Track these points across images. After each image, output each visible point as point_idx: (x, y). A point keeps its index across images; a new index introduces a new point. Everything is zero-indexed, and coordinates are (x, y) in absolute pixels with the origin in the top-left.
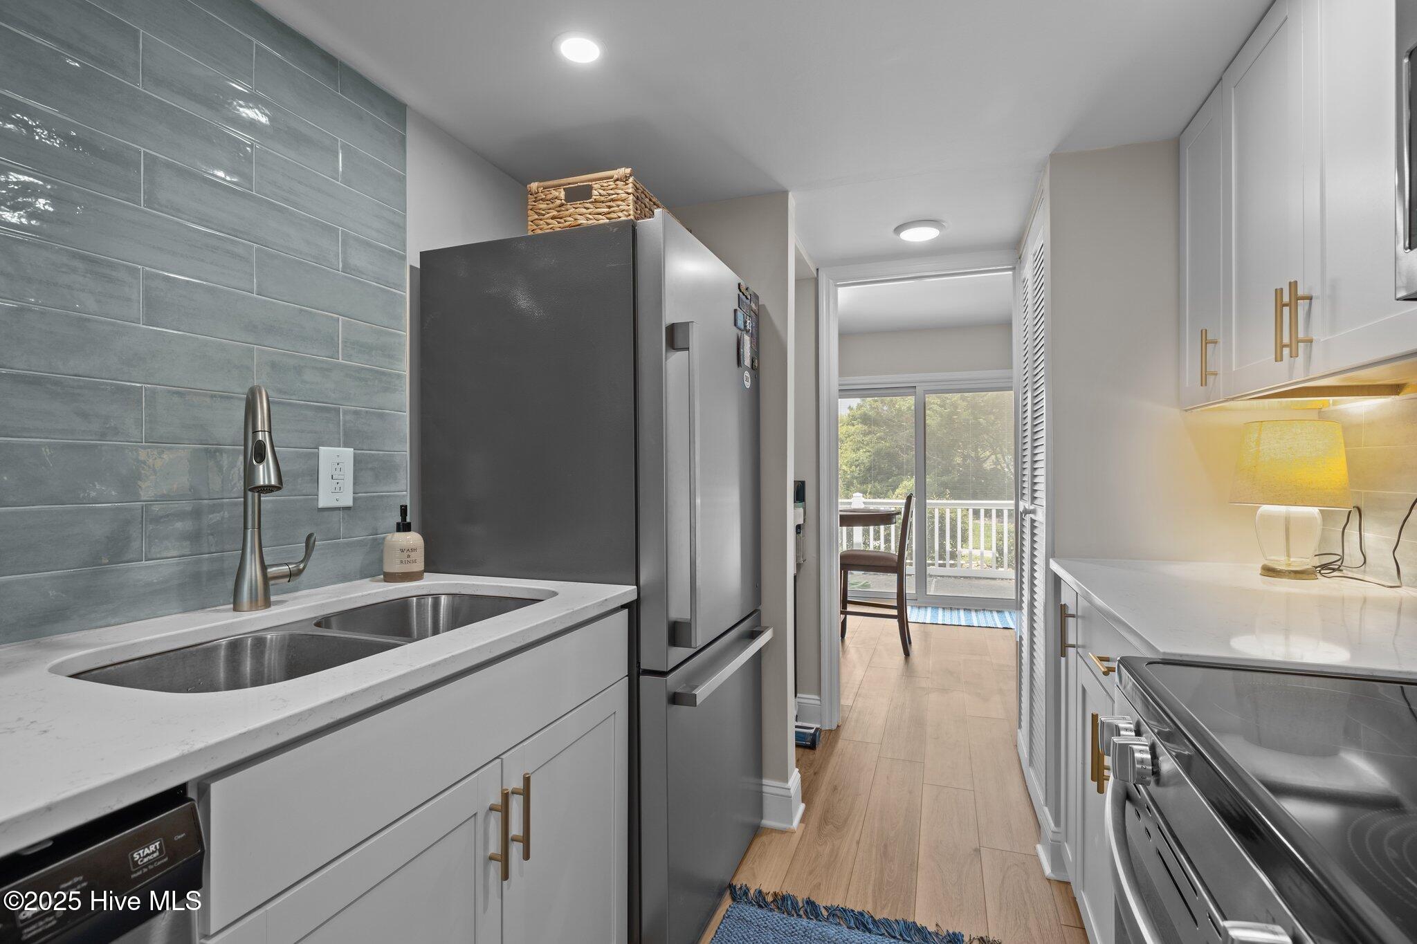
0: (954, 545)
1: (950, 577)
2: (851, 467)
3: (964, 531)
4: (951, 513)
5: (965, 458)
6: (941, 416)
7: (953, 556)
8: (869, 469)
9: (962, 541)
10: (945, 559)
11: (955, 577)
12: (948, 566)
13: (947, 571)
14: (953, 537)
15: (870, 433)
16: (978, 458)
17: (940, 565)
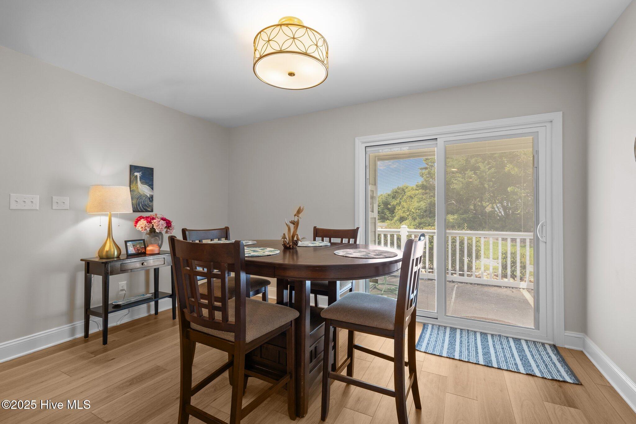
0: (470, 262)
1: (467, 283)
2: (416, 210)
3: (478, 251)
4: (468, 239)
5: (475, 205)
6: (463, 183)
7: (470, 268)
8: (425, 211)
9: (476, 258)
10: (463, 271)
11: (471, 284)
12: (465, 275)
13: (465, 279)
14: (470, 255)
15: (426, 193)
16: (482, 206)
17: (460, 275)
